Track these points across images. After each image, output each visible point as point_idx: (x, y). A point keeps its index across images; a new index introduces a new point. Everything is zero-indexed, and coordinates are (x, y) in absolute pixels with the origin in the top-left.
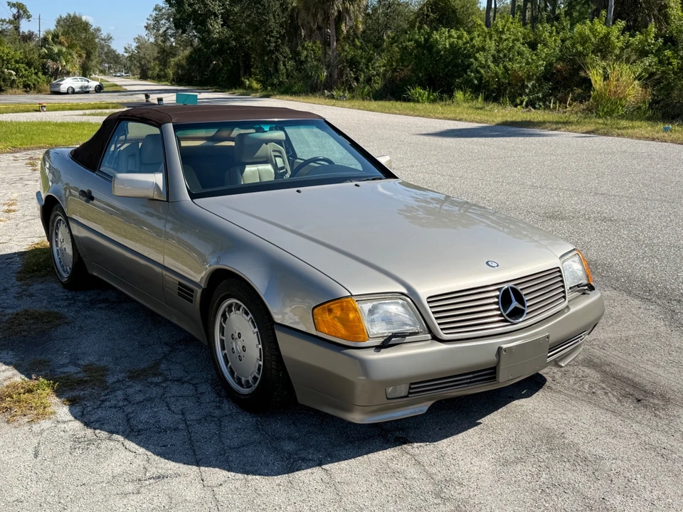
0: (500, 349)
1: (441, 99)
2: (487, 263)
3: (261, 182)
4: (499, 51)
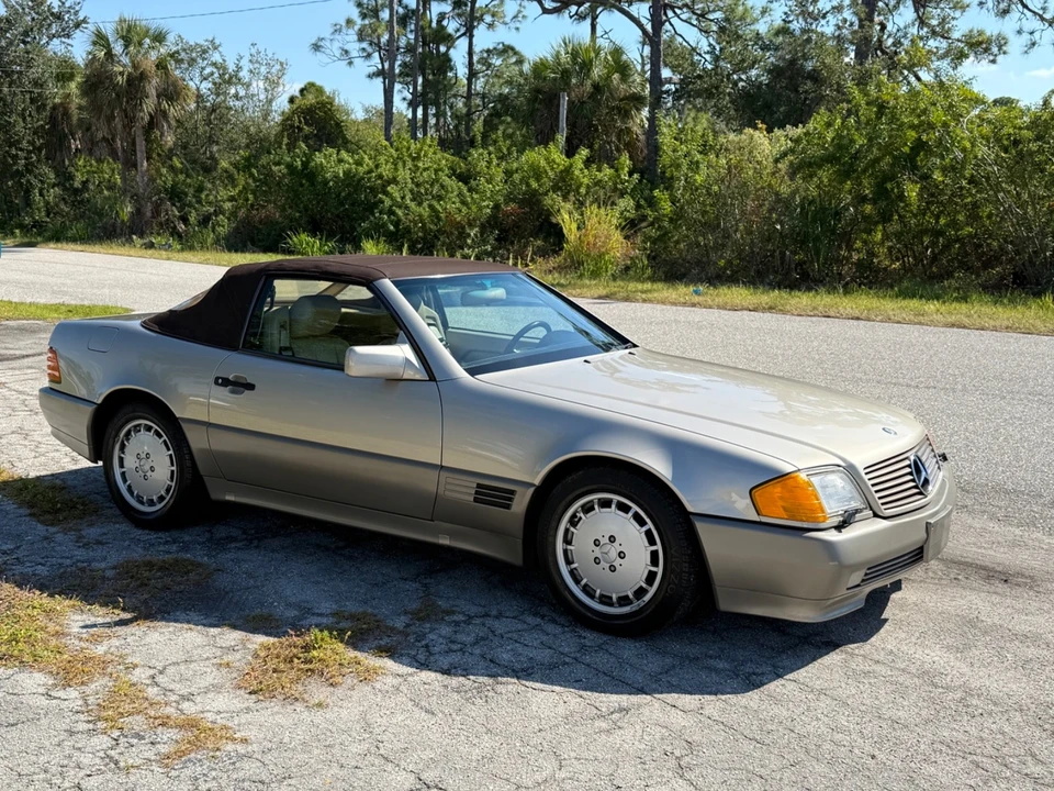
1: (341, 251)
4: (418, 185)
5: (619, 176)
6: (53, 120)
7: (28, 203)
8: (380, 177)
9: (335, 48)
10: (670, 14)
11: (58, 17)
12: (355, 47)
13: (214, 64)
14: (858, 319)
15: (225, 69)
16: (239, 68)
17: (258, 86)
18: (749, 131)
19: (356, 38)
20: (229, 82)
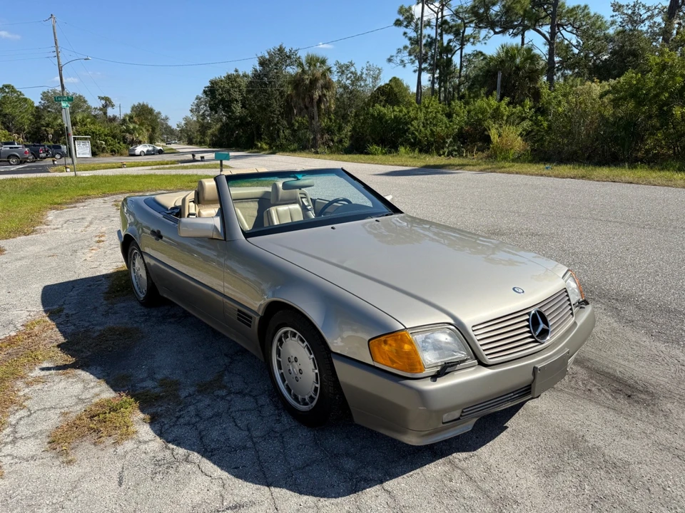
0: (535, 369)
1: (390, 152)
2: (514, 289)
3: (292, 222)
4: (426, 120)
5: (524, 110)
6: (287, 101)
7: (279, 136)
8: (410, 117)
9: (398, 60)
10: (561, 28)
11: (289, 57)
12: (406, 58)
13: (352, 73)
14: (631, 183)
15: (356, 74)
16: (362, 73)
17: (369, 81)
18: (589, 83)
19: (408, 54)
20: (358, 80)
